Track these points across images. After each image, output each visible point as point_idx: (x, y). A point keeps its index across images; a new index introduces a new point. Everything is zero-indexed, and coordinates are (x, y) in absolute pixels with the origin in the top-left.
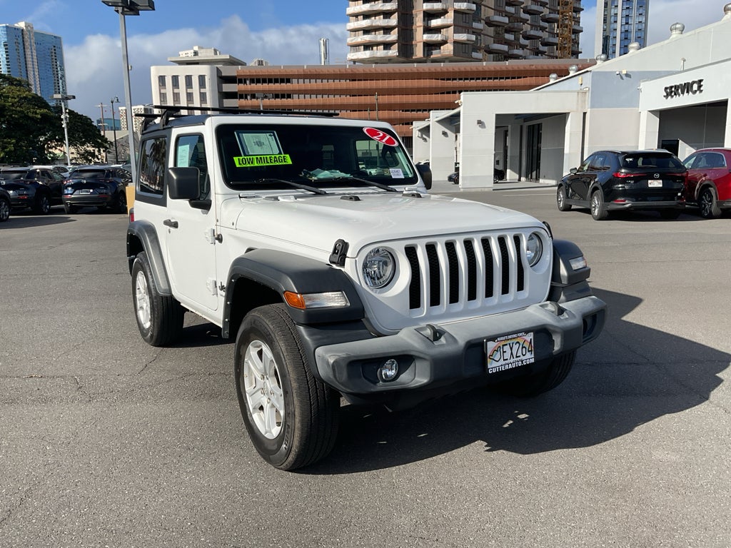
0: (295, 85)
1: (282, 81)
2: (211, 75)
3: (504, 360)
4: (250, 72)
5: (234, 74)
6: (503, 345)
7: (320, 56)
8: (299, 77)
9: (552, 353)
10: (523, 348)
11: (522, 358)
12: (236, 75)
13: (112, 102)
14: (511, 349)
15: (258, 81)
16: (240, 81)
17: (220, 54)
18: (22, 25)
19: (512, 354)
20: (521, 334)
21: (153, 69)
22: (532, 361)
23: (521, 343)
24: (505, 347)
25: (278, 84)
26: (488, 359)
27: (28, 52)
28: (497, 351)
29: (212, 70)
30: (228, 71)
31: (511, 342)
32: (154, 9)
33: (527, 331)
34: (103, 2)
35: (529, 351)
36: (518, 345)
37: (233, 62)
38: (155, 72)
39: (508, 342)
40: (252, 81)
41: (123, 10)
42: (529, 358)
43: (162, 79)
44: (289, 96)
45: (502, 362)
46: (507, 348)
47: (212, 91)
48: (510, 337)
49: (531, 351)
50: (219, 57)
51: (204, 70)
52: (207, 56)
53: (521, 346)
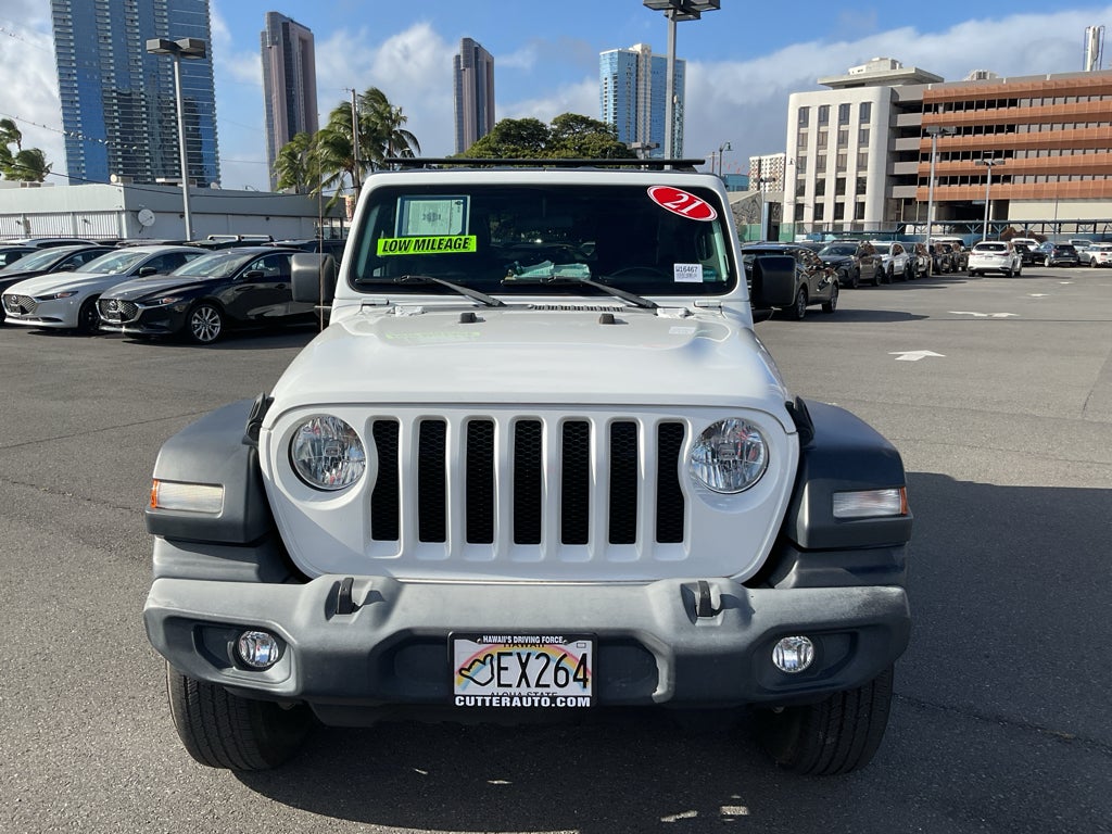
0: (1025, 108)
1: (1002, 104)
2: (881, 102)
3: (500, 685)
4: (946, 92)
5: (920, 97)
6: (500, 655)
7: (1085, 56)
8: (1032, 95)
9: (651, 697)
10: (557, 669)
11: (554, 689)
12: (922, 98)
13: (721, 151)
14: (524, 666)
15: (959, 107)
16: (928, 108)
17: (901, 67)
18: (637, 48)
19: (524, 675)
20: (552, 639)
21: (793, 98)
22: (587, 702)
23: (555, 657)
24: (503, 659)
25: (994, 110)
26: (457, 677)
27: (641, 86)
28: (484, 663)
29: (882, 94)
30: (909, 94)
31: (524, 651)
32: (719, 8)
33: (571, 636)
34: (645, 5)
35: (575, 679)
36: (543, 660)
37: (920, 78)
38: (795, 102)
39: (515, 650)
40: (948, 107)
41: (675, 13)
42: (578, 694)
43: (804, 113)
44: (1011, 129)
45: (493, 688)
46: (512, 663)
47: (879, 127)
48: (519, 639)
49: (585, 680)
50: (898, 72)
51: (870, 94)
52: (880, 73)
53: (552, 665)
